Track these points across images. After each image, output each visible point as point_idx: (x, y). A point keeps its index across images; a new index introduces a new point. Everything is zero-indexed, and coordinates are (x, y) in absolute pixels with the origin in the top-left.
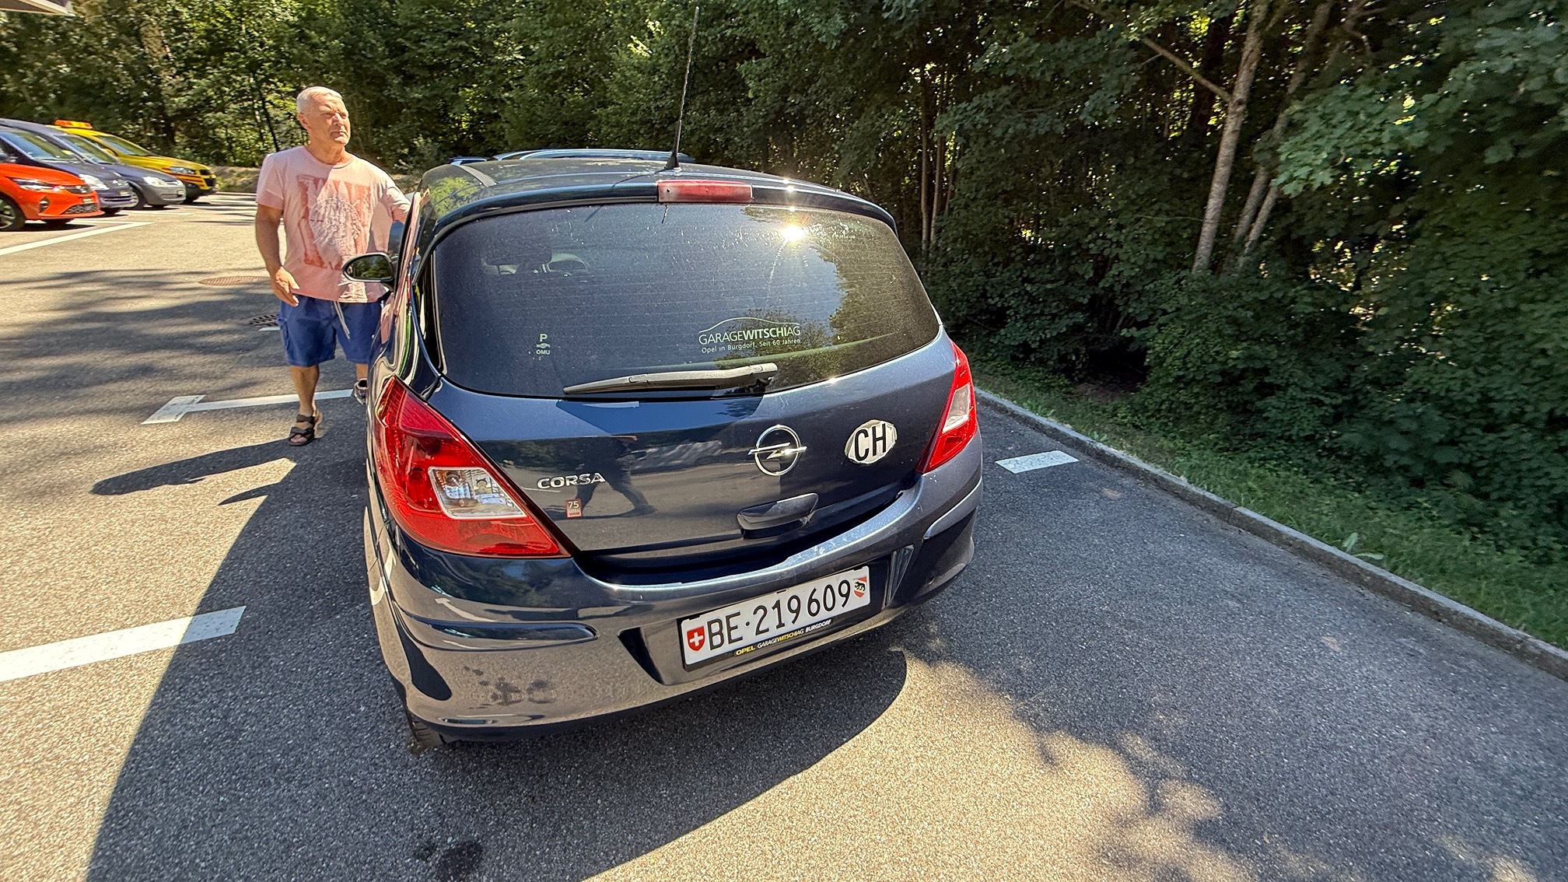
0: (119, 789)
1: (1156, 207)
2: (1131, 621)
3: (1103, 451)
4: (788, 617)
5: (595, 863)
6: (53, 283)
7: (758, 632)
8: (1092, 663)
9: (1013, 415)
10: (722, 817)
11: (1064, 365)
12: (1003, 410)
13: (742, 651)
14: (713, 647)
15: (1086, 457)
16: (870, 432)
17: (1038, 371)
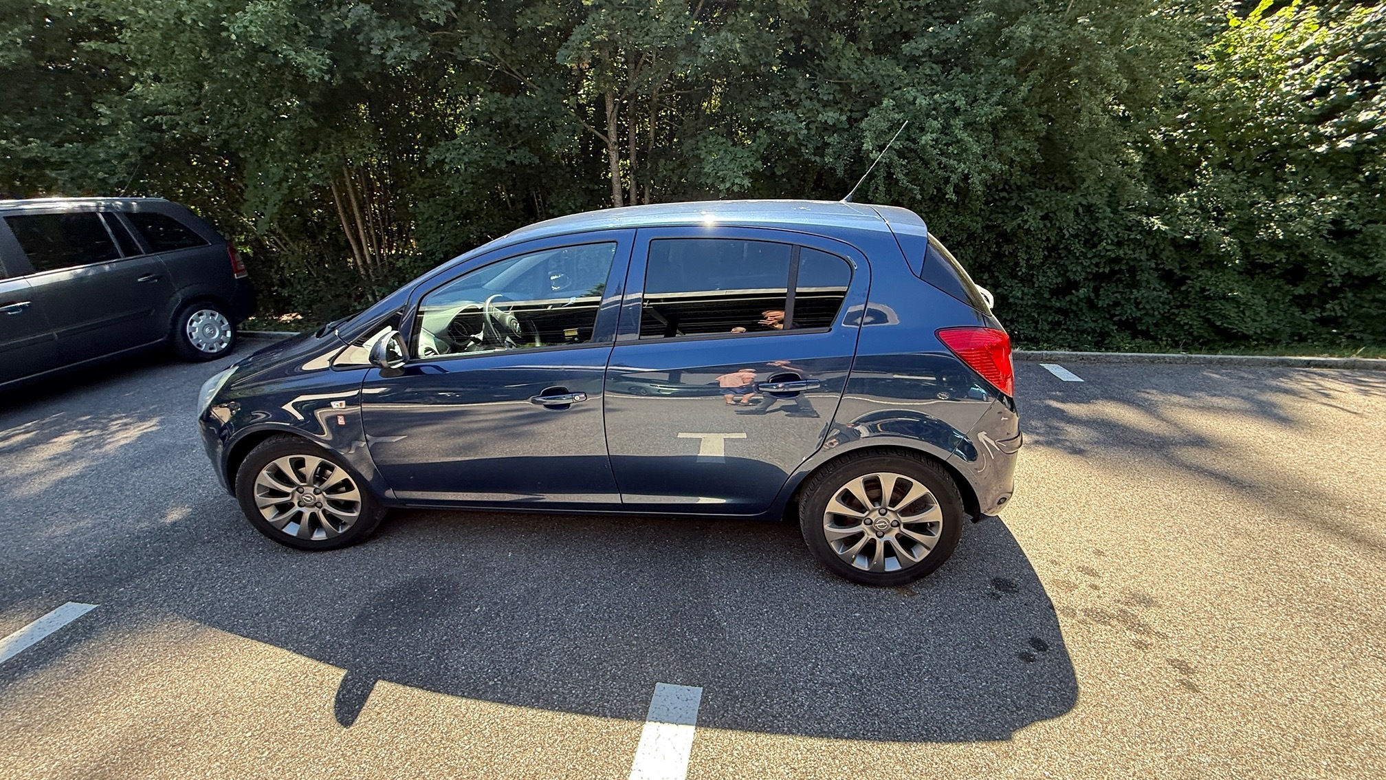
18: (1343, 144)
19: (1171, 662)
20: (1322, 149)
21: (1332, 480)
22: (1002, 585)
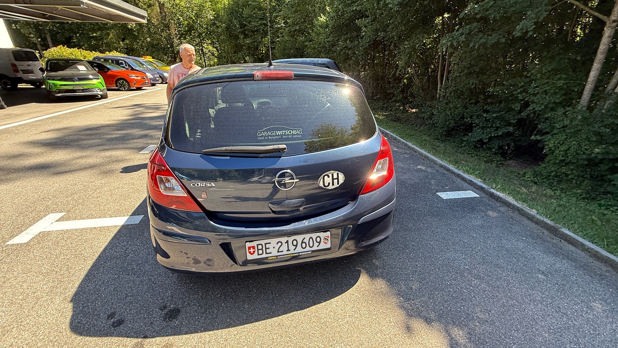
0: (92, 267)
1: (558, 76)
2: (479, 275)
3: (493, 193)
4: (292, 248)
5: (213, 326)
6: (132, 107)
7: (278, 252)
8: (450, 291)
9: (453, 172)
10: (263, 321)
11: (501, 151)
12: (448, 170)
13: (271, 258)
14: (258, 254)
15: (484, 195)
16: (330, 176)
17: (487, 153)
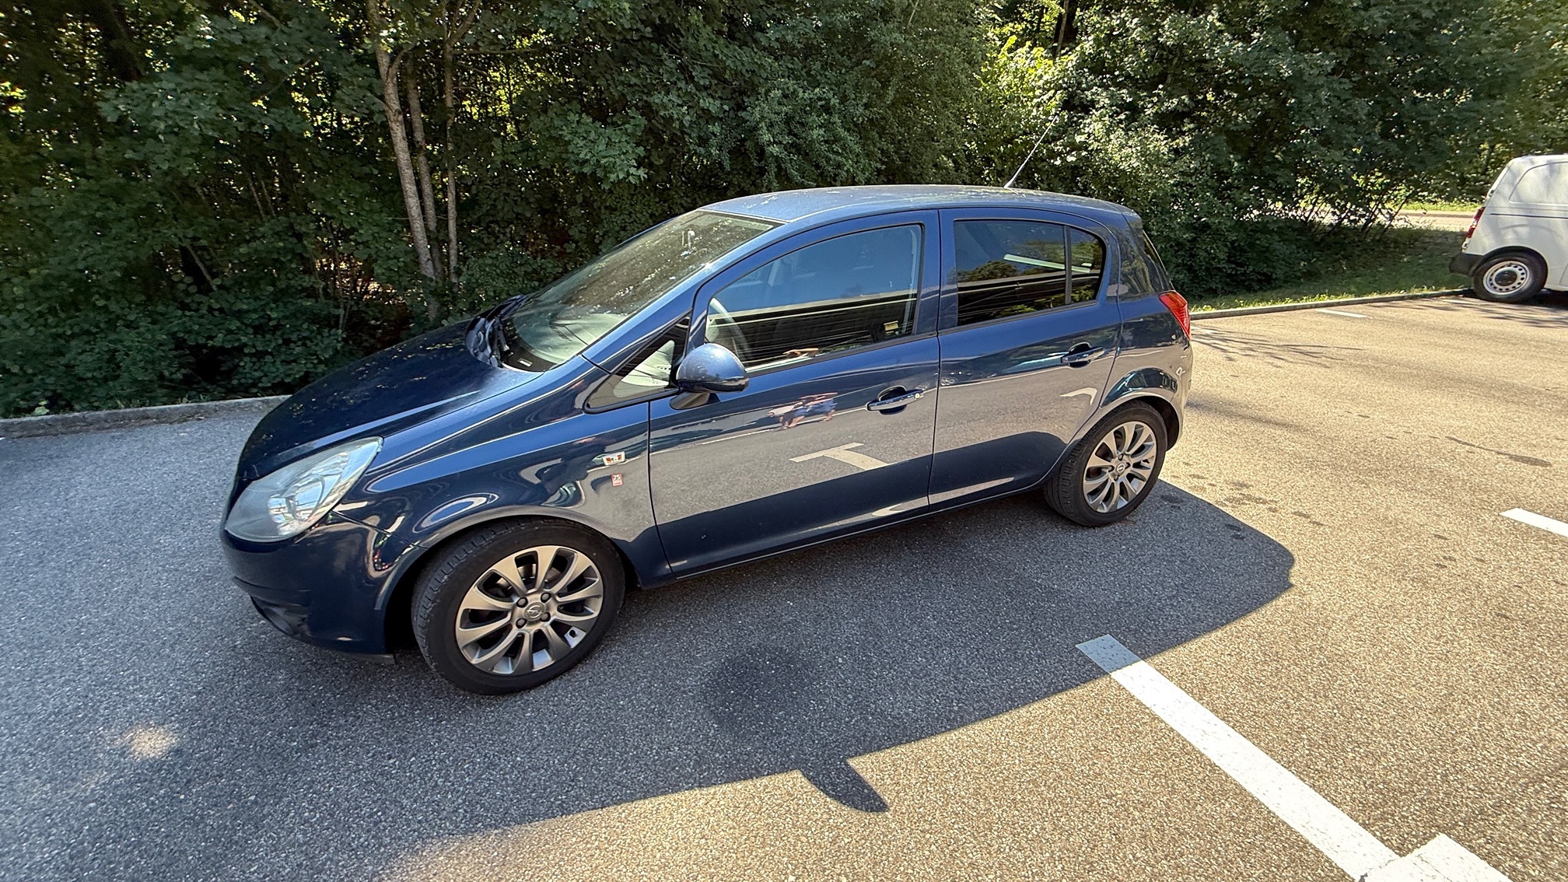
18: (1070, 159)
19: (1295, 513)
20: (1058, 162)
21: (1227, 394)
22: (1170, 499)
